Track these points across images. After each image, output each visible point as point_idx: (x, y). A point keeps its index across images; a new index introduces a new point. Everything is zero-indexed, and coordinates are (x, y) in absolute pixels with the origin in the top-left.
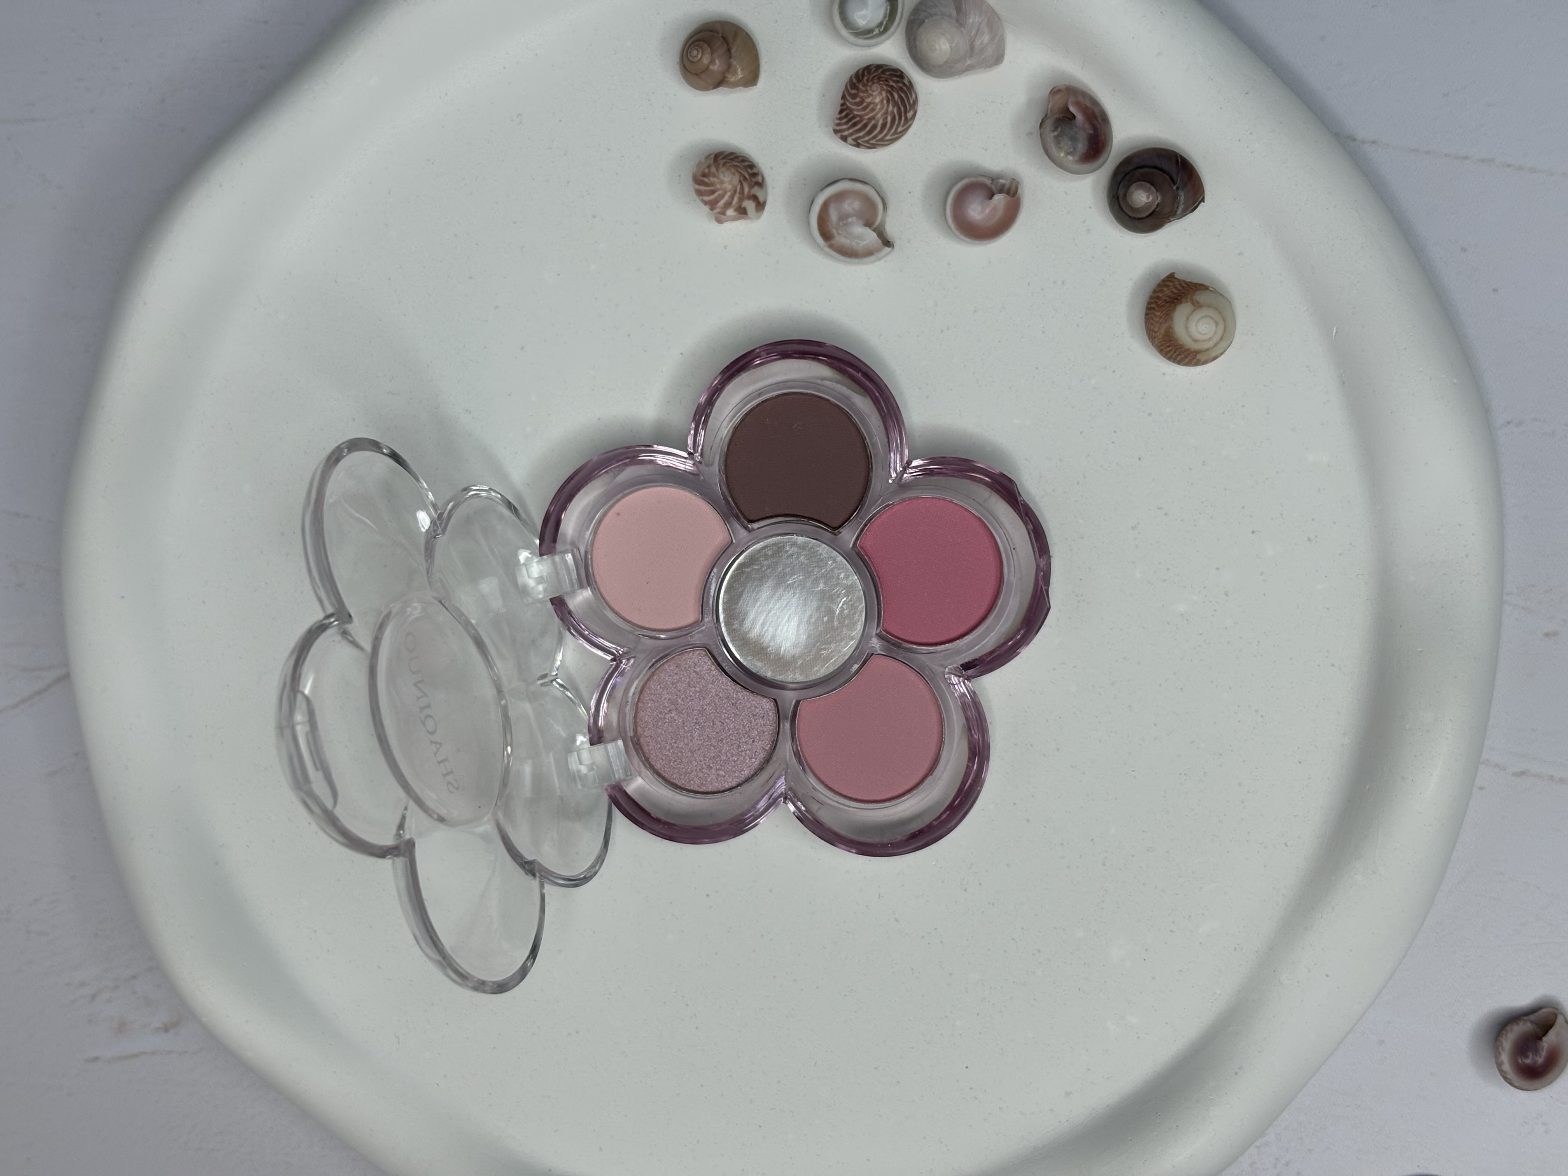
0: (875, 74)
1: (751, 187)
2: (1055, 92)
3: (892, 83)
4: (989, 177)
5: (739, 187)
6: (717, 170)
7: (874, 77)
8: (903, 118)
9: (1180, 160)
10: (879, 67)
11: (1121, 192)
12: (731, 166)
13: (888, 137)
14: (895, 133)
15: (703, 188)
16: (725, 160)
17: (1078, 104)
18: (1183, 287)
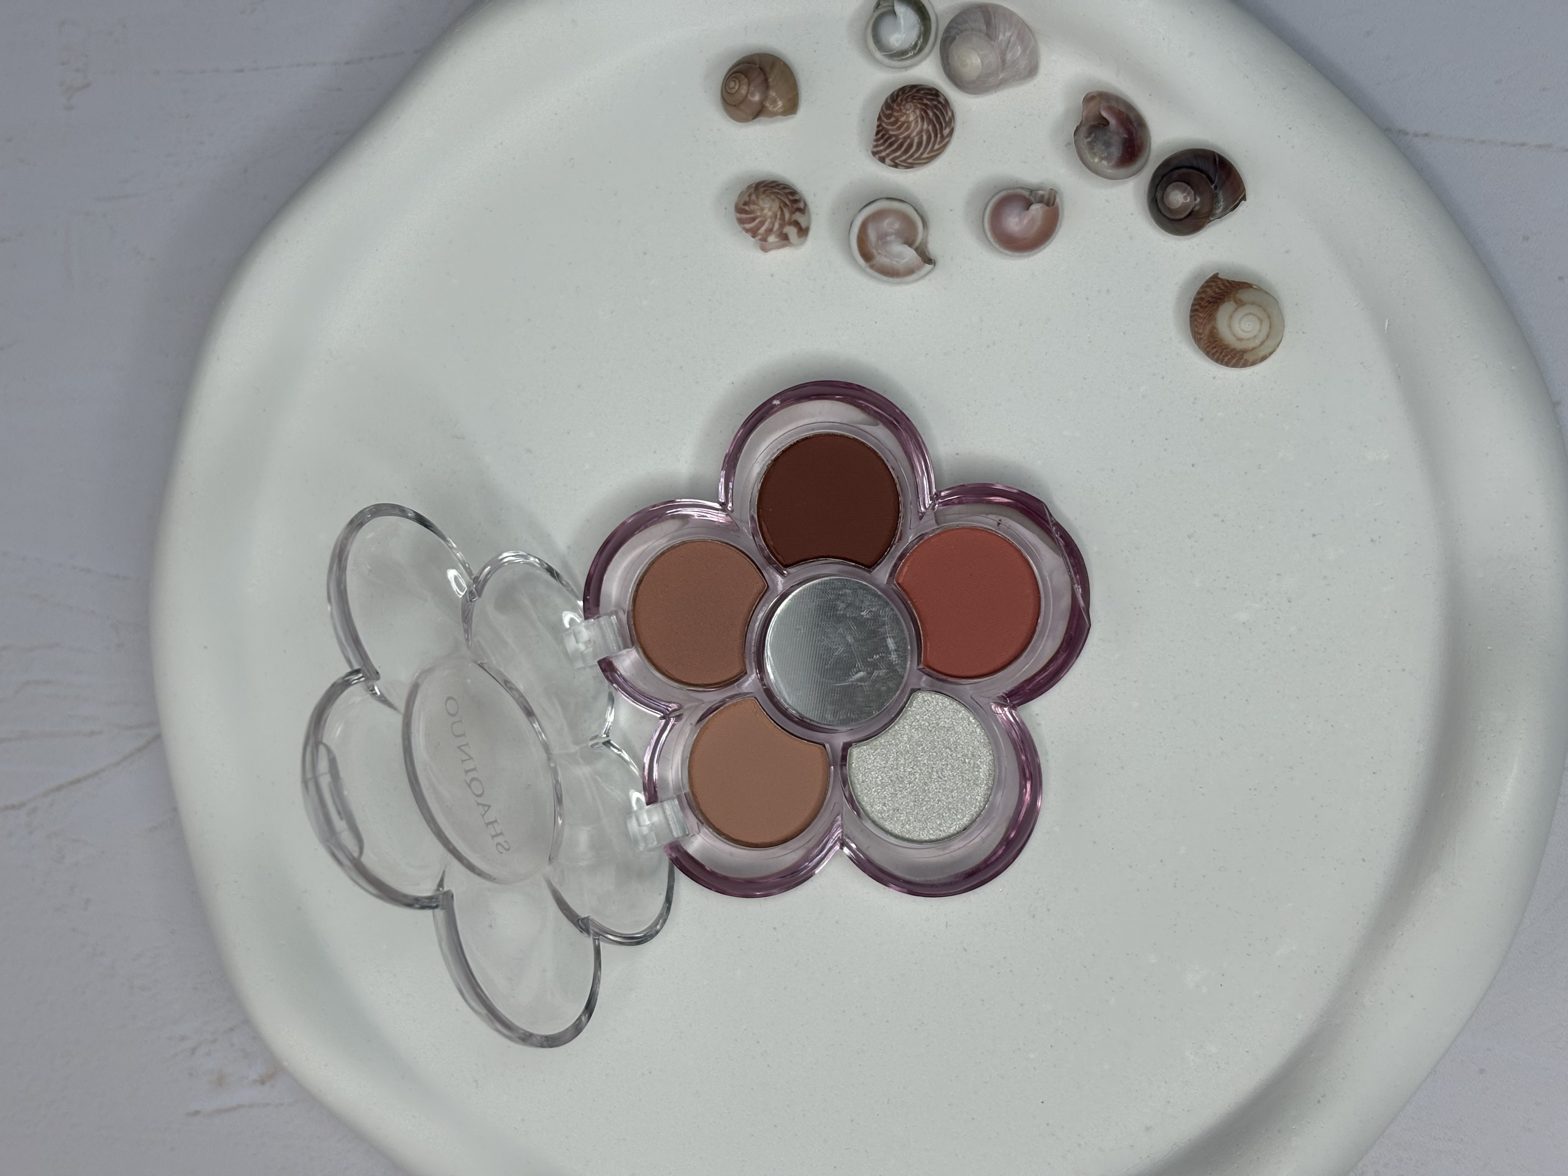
0: (909, 94)
1: (792, 213)
2: (1089, 99)
3: (925, 101)
4: (1027, 189)
5: (779, 214)
6: (757, 197)
7: (908, 96)
8: (939, 136)
9: (1217, 159)
10: (913, 87)
11: (1159, 195)
12: (771, 193)
13: (925, 156)
14: (932, 150)
15: (744, 216)
16: (765, 188)
17: (1110, 109)
18: (1226, 286)
